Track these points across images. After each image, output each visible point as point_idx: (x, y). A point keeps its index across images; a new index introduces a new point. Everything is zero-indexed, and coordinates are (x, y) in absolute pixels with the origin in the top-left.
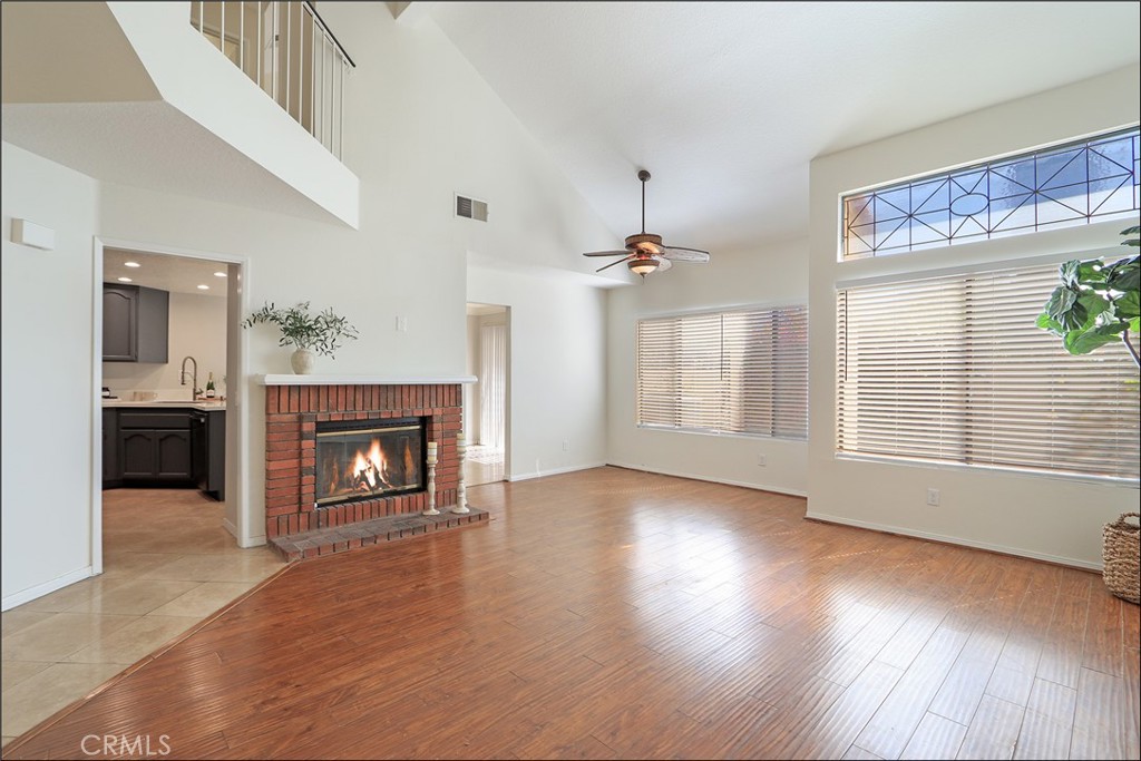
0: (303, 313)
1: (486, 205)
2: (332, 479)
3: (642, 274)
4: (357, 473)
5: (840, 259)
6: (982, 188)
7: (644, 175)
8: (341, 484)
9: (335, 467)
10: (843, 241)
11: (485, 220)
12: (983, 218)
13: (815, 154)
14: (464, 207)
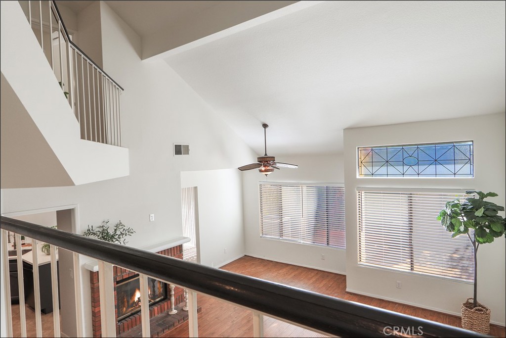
0: (106, 226)
1: (188, 146)
2: (124, 306)
3: (266, 175)
4: (136, 299)
5: (358, 177)
6: (415, 155)
7: (265, 126)
8: (128, 307)
9: (125, 300)
10: (358, 168)
11: (188, 154)
12: (416, 167)
13: (345, 127)
14: (178, 150)
